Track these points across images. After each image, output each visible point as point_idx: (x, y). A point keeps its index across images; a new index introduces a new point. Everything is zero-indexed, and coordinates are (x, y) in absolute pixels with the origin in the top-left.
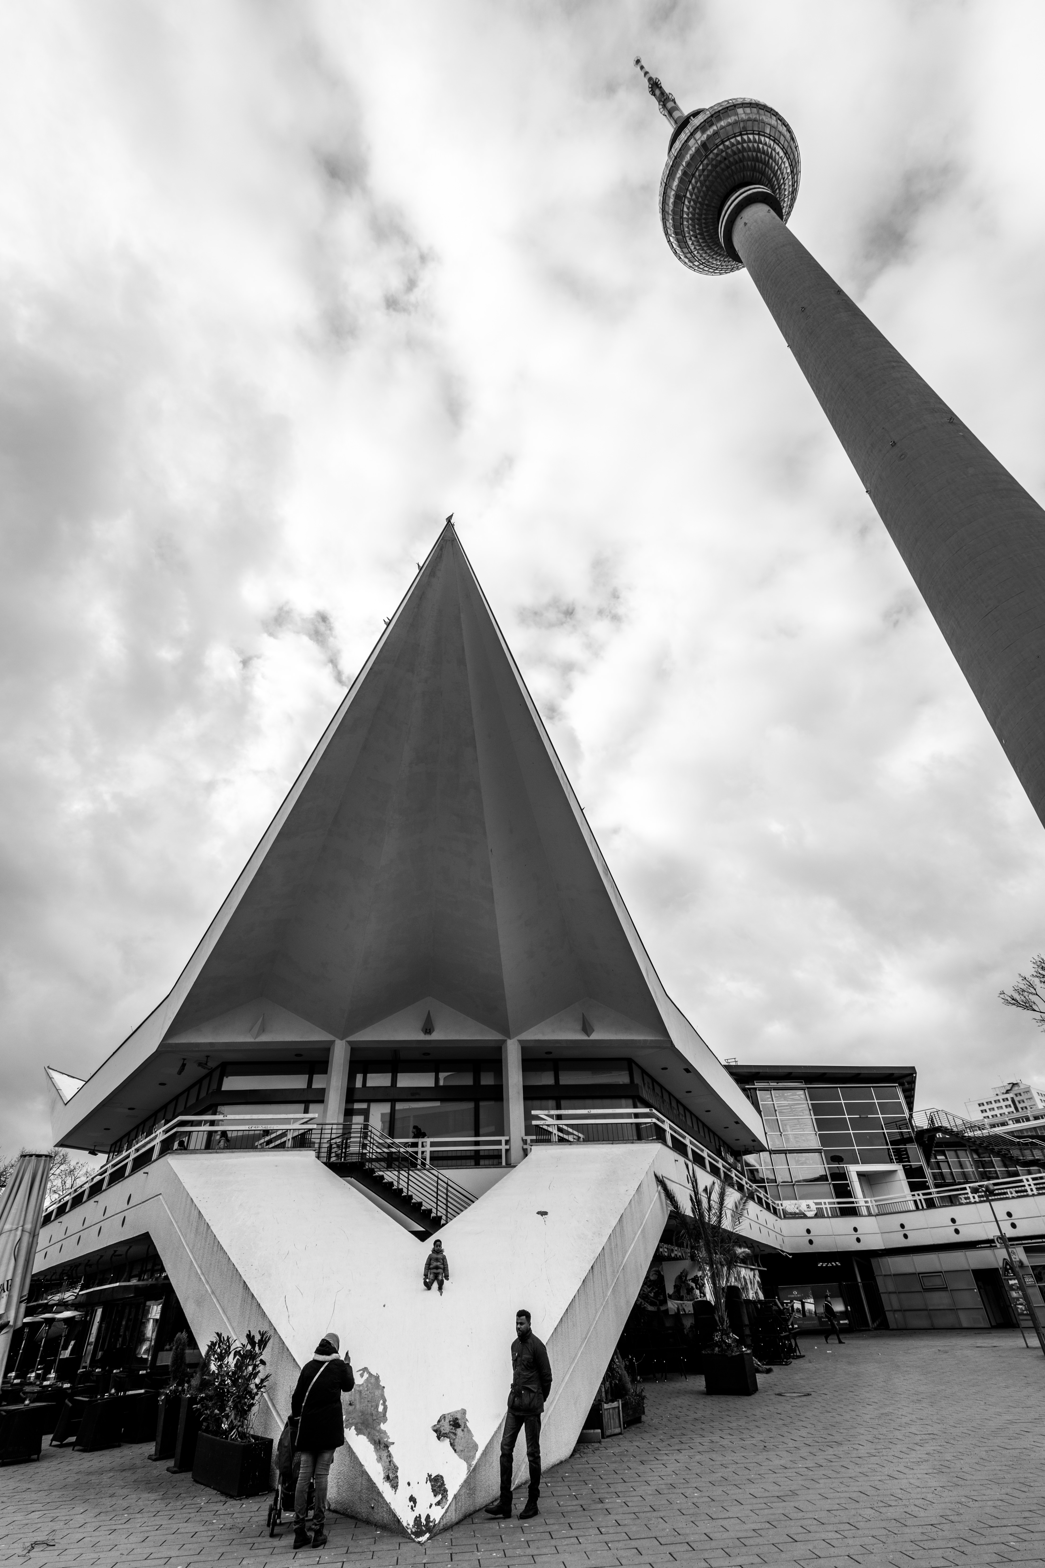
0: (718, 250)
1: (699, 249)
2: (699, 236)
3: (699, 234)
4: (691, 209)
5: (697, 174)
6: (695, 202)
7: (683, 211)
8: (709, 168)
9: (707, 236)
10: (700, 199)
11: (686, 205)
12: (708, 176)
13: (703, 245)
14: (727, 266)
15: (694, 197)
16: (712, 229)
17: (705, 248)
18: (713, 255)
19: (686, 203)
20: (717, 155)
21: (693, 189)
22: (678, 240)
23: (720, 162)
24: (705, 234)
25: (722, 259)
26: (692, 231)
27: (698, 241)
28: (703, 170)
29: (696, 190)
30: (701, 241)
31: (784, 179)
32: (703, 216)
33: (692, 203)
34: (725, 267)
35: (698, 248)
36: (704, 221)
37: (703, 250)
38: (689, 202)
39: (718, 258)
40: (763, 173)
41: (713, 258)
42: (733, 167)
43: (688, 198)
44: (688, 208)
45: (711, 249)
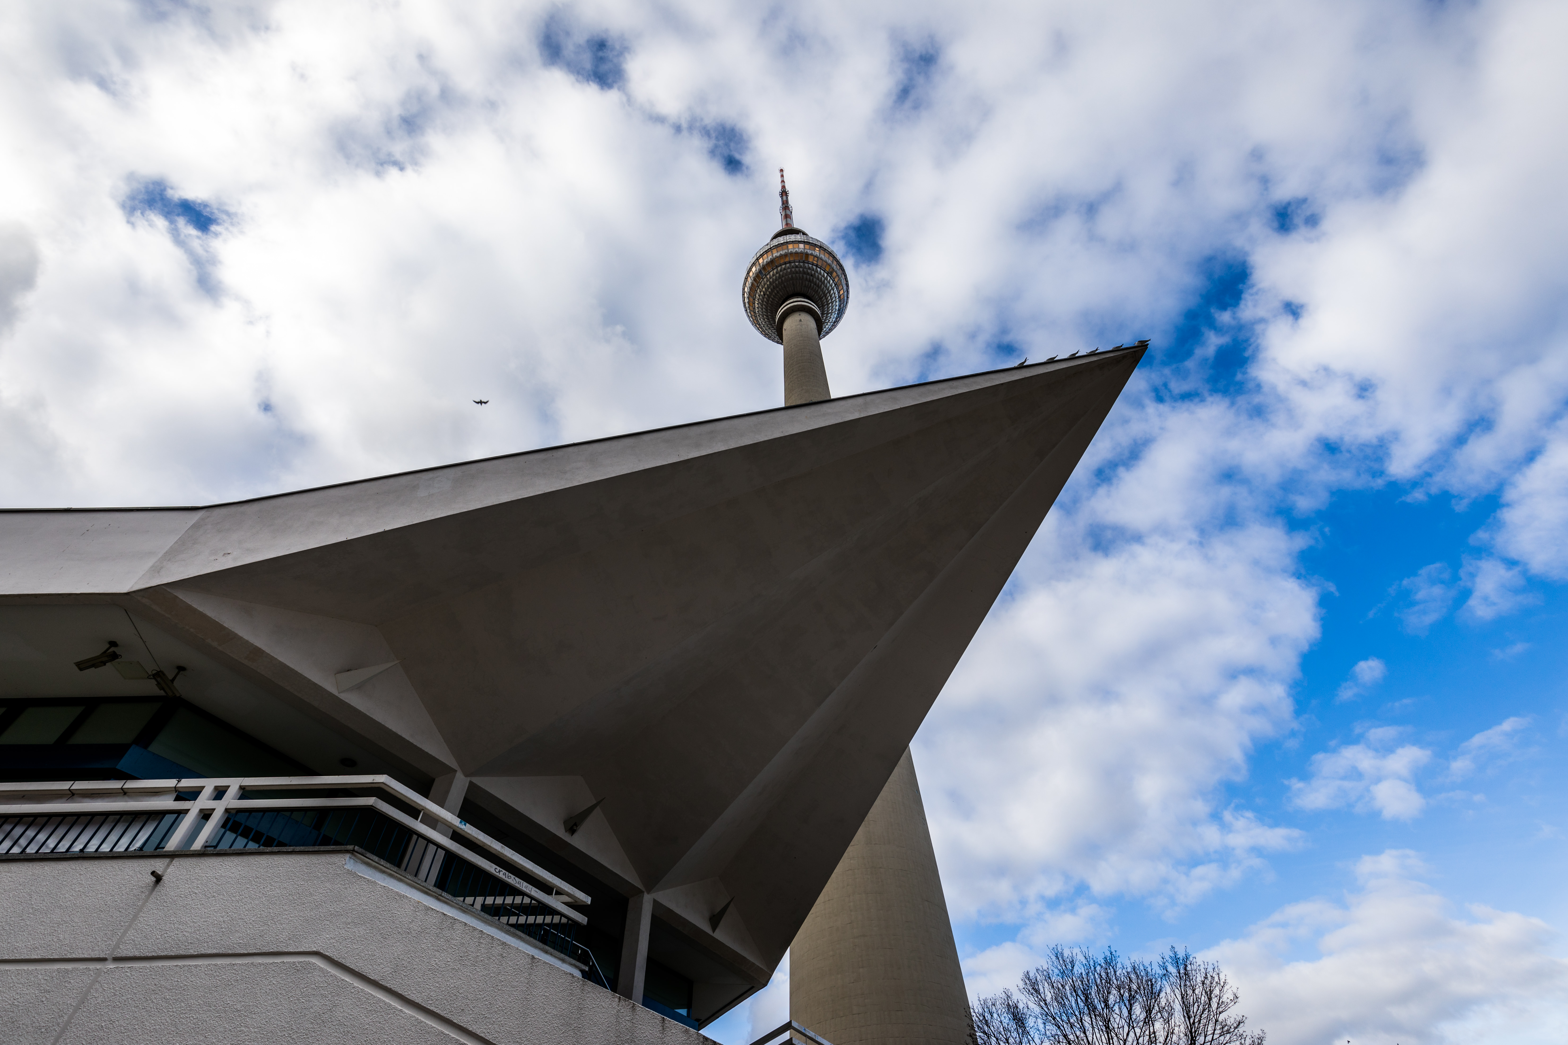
0: (770, 315)
1: (760, 303)
2: (766, 296)
3: (767, 295)
4: (774, 277)
5: (793, 264)
6: (780, 277)
7: (769, 273)
8: (801, 269)
9: (771, 301)
10: (783, 279)
11: (773, 272)
12: (797, 272)
13: (764, 303)
14: (766, 329)
15: (781, 273)
16: (776, 301)
17: (764, 306)
18: (765, 315)
19: (775, 271)
20: (809, 268)
21: (784, 269)
22: (752, 284)
23: (808, 274)
24: (771, 299)
25: (767, 323)
26: (765, 289)
27: (763, 298)
28: (797, 267)
29: (785, 271)
30: (765, 300)
31: (829, 321)
32: (778, 289)
33: (778, 275)
34: (764, 329)
35: (760, 301)
36: (776, 292)
37: (762, 306)
38: (777, 273)
39: (766, 320)
40: (823, 306)
41: (763, 316)
42: (812, 285)
43: (777, 270)
44: (773, 275)
45: (767, 310)
